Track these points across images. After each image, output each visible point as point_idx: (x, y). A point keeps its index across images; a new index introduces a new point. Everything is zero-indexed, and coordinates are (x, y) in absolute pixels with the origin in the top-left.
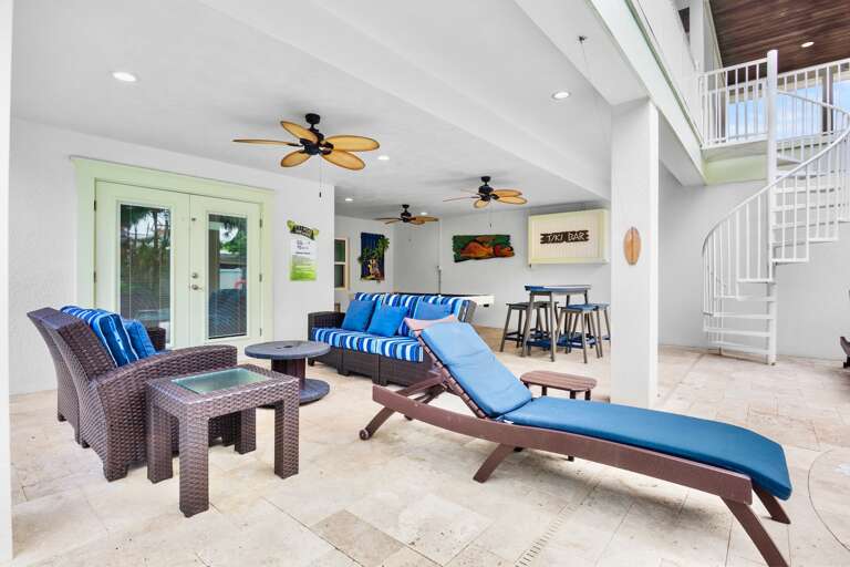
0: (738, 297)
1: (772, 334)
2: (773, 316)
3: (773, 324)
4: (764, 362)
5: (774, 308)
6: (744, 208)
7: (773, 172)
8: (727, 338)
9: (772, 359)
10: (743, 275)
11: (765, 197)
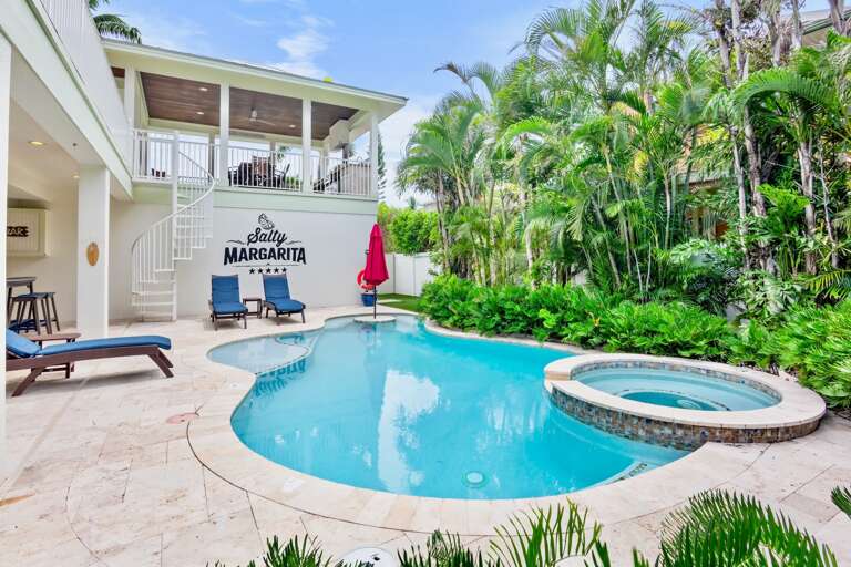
0: (154, 282)
1: (174, 303)
2: (175, 291)
3: (175, 298)
4: (170, 320)
5: (175, 286)
6: (158, 227)
7: (176, 205)
8: (147, 309)
9: (175, 318)
10: (157, 268)
11: (171, 221)
